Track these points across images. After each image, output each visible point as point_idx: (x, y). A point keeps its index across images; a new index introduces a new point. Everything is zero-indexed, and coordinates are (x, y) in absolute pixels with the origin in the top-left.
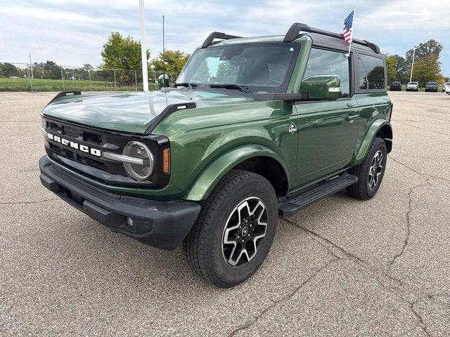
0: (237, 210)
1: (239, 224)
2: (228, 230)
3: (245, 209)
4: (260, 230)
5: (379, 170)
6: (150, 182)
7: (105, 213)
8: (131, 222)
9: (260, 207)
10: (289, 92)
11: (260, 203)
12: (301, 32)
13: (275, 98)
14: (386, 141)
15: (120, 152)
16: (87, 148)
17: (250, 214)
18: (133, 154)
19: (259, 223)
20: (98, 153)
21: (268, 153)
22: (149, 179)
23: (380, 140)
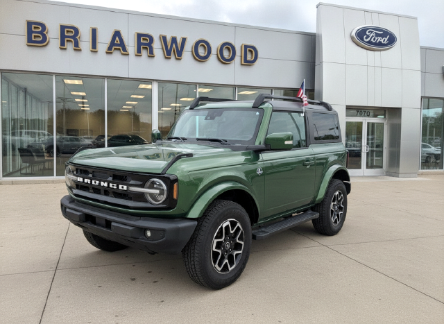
0: (222, 227)
1: (223, 238)
2: (216, 241)
3: (227, 227)
4: (238, 247)
5: (340, 208)
6: (165, 206)
7: (131, 228)
8: (149, 234)
9: (238, 228)
10: (257, 144)
11: (238, 225)
12: (265, 100)
13: (247, 149)
14: (345, 183)
15: (142, 186)
16: (115, 185)
17: (232, 232)
18: (151, 187)
19: (238, 241)
20: (125, 188)
21: (241, 187)
22: (163, 203)
23: (338, 182)
